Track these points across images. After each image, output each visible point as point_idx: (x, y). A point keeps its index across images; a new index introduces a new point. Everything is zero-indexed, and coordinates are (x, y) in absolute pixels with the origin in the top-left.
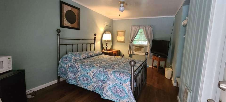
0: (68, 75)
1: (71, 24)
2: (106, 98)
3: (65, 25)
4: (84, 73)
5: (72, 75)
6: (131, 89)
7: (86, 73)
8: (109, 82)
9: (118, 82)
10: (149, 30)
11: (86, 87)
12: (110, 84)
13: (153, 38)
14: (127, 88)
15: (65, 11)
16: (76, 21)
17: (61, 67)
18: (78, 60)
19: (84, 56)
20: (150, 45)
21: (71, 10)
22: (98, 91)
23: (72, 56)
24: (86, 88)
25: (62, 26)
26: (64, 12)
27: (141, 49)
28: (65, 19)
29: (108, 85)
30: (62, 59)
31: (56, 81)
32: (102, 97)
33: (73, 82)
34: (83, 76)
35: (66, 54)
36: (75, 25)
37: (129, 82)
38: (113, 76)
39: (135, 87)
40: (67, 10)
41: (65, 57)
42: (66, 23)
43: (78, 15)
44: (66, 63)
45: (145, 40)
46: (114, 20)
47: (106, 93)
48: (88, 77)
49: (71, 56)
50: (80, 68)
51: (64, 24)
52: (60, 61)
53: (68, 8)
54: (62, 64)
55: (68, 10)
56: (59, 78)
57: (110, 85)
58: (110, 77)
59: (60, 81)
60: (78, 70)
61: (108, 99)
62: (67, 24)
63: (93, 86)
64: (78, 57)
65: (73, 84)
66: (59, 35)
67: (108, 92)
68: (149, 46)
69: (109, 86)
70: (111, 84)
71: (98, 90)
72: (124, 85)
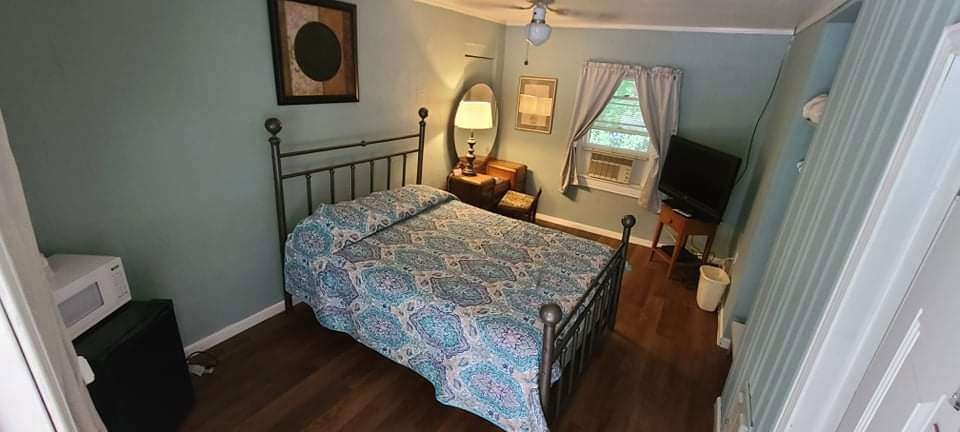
0: (323, 301)
1: (321, 83)
2: (451, 403)
3: (296, 94)
4: (377, 303)
5: (336, 302)
6: (540, 394)
7: (384, 306)
8: (465, 355)
9: (495, 360)
10: (665, 89)
11: (385, 349)
12: (467, 364)
13: (674, 130)
14: (524, 388)
15: (292, 33)
16: (342, 66)
17: (295, 265)
18: (353, 243)
19: (377, 222)
20: (657, 156)
21: (316, 19)
22: (428, 373)
23: (332, 228)
24: (385, 354)
25: (285, 98)
26: (287, 37)
27: (618, 168)
28: (295, 65)
29: (460, 365)
30: (297, 235)
31: (279, 307)
32: (440, 399)
33: (338, 324)
34: (373, 313)
35: (310, 214)
36: (337, 84)
37: (535, 371)
38: (478, 337)
39: (553, 381)
40: (302, 23)
41: (307, 229)
42: (301, 83)
43: (349, 36)
44: (312, 256)
45: (640, 129)
46: (511, 27)
47: (455, 390)
48: (393, 320)
49: (328, 225)
50: (363, 286)
51: (294, 89)
52: (289, 244)
53: (304, 12)
54: (299, 257)
55: (305, 22)
56: (288, 298)
57: (468, 366)
58: (470, 340)
59: (294, 304)
60: (358, 289)
61: (460, 406)
62: (304, 86)
63: (411, 354)
64: (354, 231)
65: (339, 330)
66: (275, 142)
67: (460, 385)
68: (651, 162)
69: (464, 369)
70: (471, 361)
71: (426, 370)
72: (516, 375)
